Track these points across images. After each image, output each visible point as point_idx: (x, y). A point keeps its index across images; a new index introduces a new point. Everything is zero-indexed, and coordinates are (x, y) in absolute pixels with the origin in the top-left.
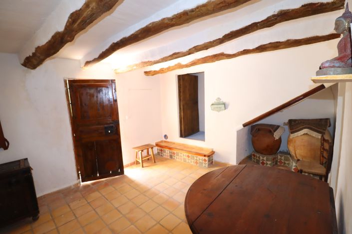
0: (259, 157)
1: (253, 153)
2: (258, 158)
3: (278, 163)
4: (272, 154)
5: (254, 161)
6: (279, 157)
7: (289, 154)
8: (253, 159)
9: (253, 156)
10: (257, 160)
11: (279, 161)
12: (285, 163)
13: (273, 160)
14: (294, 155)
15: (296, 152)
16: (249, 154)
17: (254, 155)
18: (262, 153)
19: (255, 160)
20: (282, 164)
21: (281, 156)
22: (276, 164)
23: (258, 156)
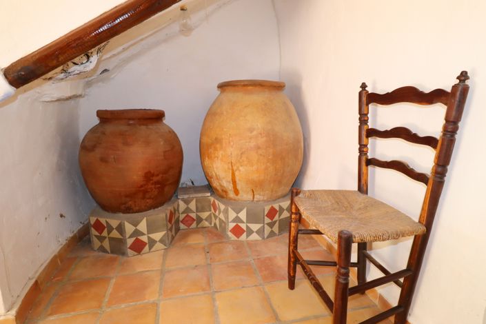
0: (121, 229)
1: (93, 220)
2: (115, 234)
3: (182, 226)
4: (161, 204)
5: (102, 249)
6: (182, 206)
7: (209, 187)
8: (96, 243)
9: (94, 232)
10: (111, 239)
11: (182, 217)
12: (199, 220)
13: (170, 221)
14: (230, 187)
15: (237, 173)
16: (77, 227)
17: (99, 226)
18: (128, 210)
19: (106, 244)
20: (194, 225)
21: (187, 202)
22: (178, 230)
23: (114, 223)
